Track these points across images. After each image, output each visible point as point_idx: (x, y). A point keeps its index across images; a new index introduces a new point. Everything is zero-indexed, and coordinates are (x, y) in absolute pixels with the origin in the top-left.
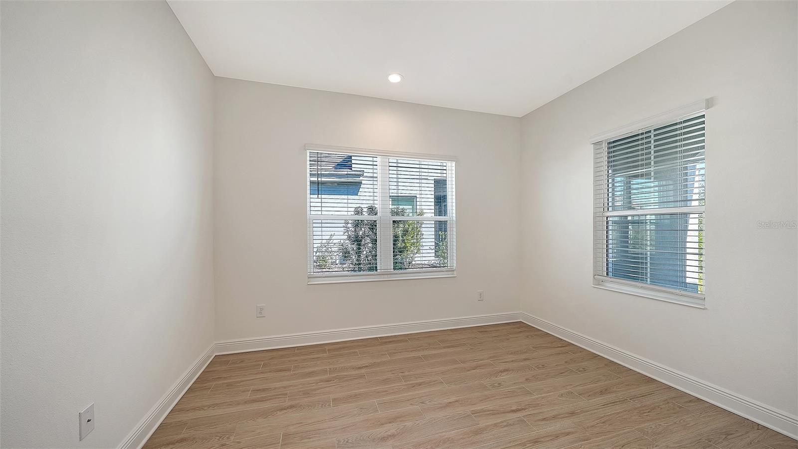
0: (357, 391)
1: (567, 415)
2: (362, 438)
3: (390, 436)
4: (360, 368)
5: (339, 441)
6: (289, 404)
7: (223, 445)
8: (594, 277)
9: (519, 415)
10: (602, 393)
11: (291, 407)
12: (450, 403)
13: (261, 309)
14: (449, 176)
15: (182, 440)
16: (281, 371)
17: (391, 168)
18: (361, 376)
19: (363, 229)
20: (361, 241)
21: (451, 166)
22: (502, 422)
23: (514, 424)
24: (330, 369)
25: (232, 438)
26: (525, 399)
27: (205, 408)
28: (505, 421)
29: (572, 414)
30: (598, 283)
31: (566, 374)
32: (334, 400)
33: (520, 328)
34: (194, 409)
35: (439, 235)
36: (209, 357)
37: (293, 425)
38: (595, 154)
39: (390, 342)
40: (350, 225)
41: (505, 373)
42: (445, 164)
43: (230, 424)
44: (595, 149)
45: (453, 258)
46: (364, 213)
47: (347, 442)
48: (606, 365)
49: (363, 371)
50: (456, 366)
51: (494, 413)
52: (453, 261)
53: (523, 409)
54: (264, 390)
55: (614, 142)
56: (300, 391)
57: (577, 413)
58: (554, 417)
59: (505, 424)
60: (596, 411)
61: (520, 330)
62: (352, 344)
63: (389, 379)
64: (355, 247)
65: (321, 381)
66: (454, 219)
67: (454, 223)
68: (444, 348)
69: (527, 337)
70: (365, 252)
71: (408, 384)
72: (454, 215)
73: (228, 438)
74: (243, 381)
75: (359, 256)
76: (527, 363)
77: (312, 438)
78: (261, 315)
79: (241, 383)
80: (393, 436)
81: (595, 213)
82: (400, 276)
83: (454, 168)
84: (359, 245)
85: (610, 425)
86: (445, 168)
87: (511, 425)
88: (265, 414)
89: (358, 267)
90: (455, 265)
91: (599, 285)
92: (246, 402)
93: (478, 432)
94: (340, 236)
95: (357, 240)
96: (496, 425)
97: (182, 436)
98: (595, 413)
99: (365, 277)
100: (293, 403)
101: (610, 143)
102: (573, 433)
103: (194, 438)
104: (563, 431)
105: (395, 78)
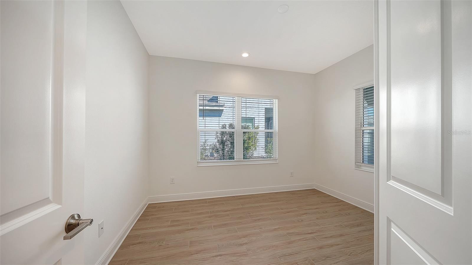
0: (226, 222)
1: (338, 236)
2: (230, 244)
3: (245, 243)
4: (226, 211)
5: (219, 245)
6: (191, 227)
7: (160, 246)
8: (355, 163)
9: (312, 235)
10: (358, 226)
11: (192, 229)
12: (275, 229)
13: (173, 179)
14: (274, 107)
15: (140, 243)
16: (184, 212)
17: (242, 103)
18: (228, 215)
19: (226, 136)
20: (225, 143)
21: (276, 101)
22: (303, 238)
23: (309, 240)
24: (211, 211)
25: (164, 243)
26: (316, 228)
27: (148, 229)
28: (304, 238)
29: (341, 235)
30: (358, 166)
31: (339, 216)
32: (214, 226)
33: (314, 192)
34: (143, 229)
35: (267, 140)
36: (146, 204)
37: (194, 237)
38: (356, 95)
39: (242, 198)
40: (218, 134)
41: (305, 215)
42: (272, 101)
43: (162, 236)
44: (356, 93)
45: (276, 153)
46: (227, 128)
47: (223, 245)
48: (361, 212)
49: (228, 213)
50: (278, 211)
51: (299, 234)
52: (276, 154)
53: (314, 233)
54: (177, 221)
55: (367, 89)
56: (196, 222)
57: (344, 235)
58: (331, 237)
59: (305, 239)
60: (354, 234)
61: (314, 193)
62: (221, 199)
63: (242, 217)
64: (221, 146)
65: (206, 217)
66: (277, 131)
67: (277, 133)
68: (271, 202)
69: (318, 197)
70: (227, 150)
71: (252, 220)
72: (277, 129)
73: (162, 242)
74: (166, 216)
75: (224, 151)
76: (317, 210)
77: (205, 243)
78: (173, 183)
79: (165, 218)
80: (246, 243)
81: (356, 128)
82: (247, 162)
83: (277, 103)
84: (224, 145)
85: (361, 241)
86: (272, 103)
87: (307, 240)
88: (179, 232)
89: (223, 157)
90: (277, 157)
91: (358, 168)
92: (169, 226)
93: (290, 243)
94: (213, 141)
95: (222, 143)
96: (300, 240)
97: (139, 241)
98: (353, 235)
99: (227, 163)
100: (193, 227)
101: (365, 89)
102: (341, 244)
103: (145, 242)
104: (336, 243)
105: (245, 55)
